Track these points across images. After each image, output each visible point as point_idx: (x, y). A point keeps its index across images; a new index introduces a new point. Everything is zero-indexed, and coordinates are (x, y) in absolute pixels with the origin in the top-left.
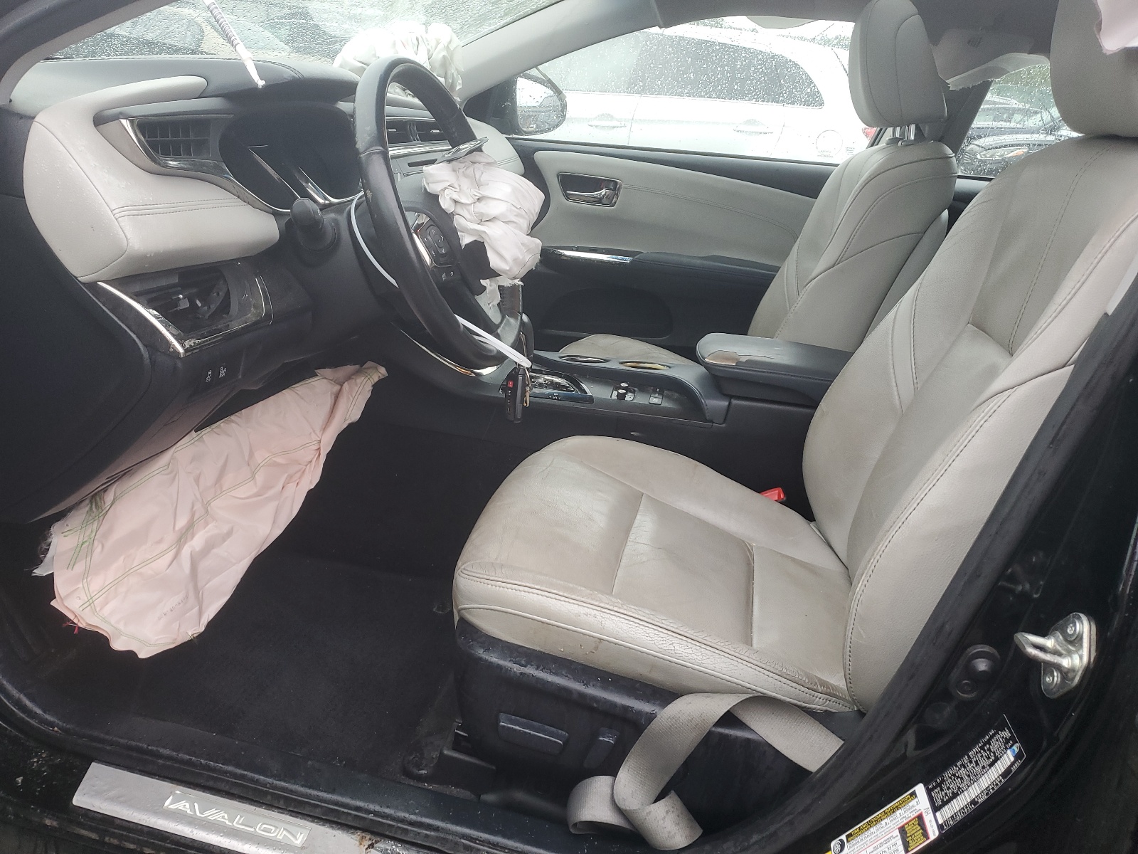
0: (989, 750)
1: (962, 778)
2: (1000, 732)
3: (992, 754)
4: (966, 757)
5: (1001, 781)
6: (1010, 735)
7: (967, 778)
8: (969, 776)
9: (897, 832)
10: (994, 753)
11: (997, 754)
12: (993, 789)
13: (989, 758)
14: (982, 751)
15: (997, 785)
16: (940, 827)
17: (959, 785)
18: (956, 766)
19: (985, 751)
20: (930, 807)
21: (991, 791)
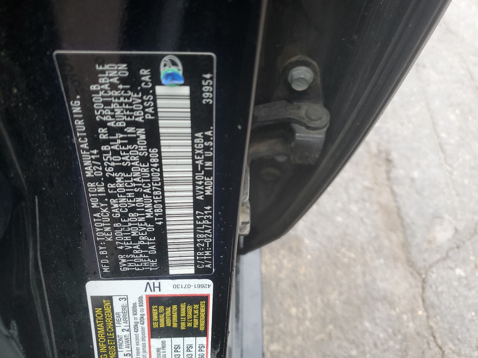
0: (112, 131)
1: (133, 210)
2: (93, 87)
3: (131, 130)
4: (91, 185)
5: (207, 138)
6: (123, 66)
7: (139, 200)
8: (138, 195)
9: (156, 343)
10: (129, 124)
11: (140, 119)
12: (209, 159)
13: (133, 141)
14: (104, 148)
15: (207, 148)
16: (199, 274)
17: (142, 219)
18: (97, 210)
19: (107, 142)
20: (145, 282)
21: (208, 164)
